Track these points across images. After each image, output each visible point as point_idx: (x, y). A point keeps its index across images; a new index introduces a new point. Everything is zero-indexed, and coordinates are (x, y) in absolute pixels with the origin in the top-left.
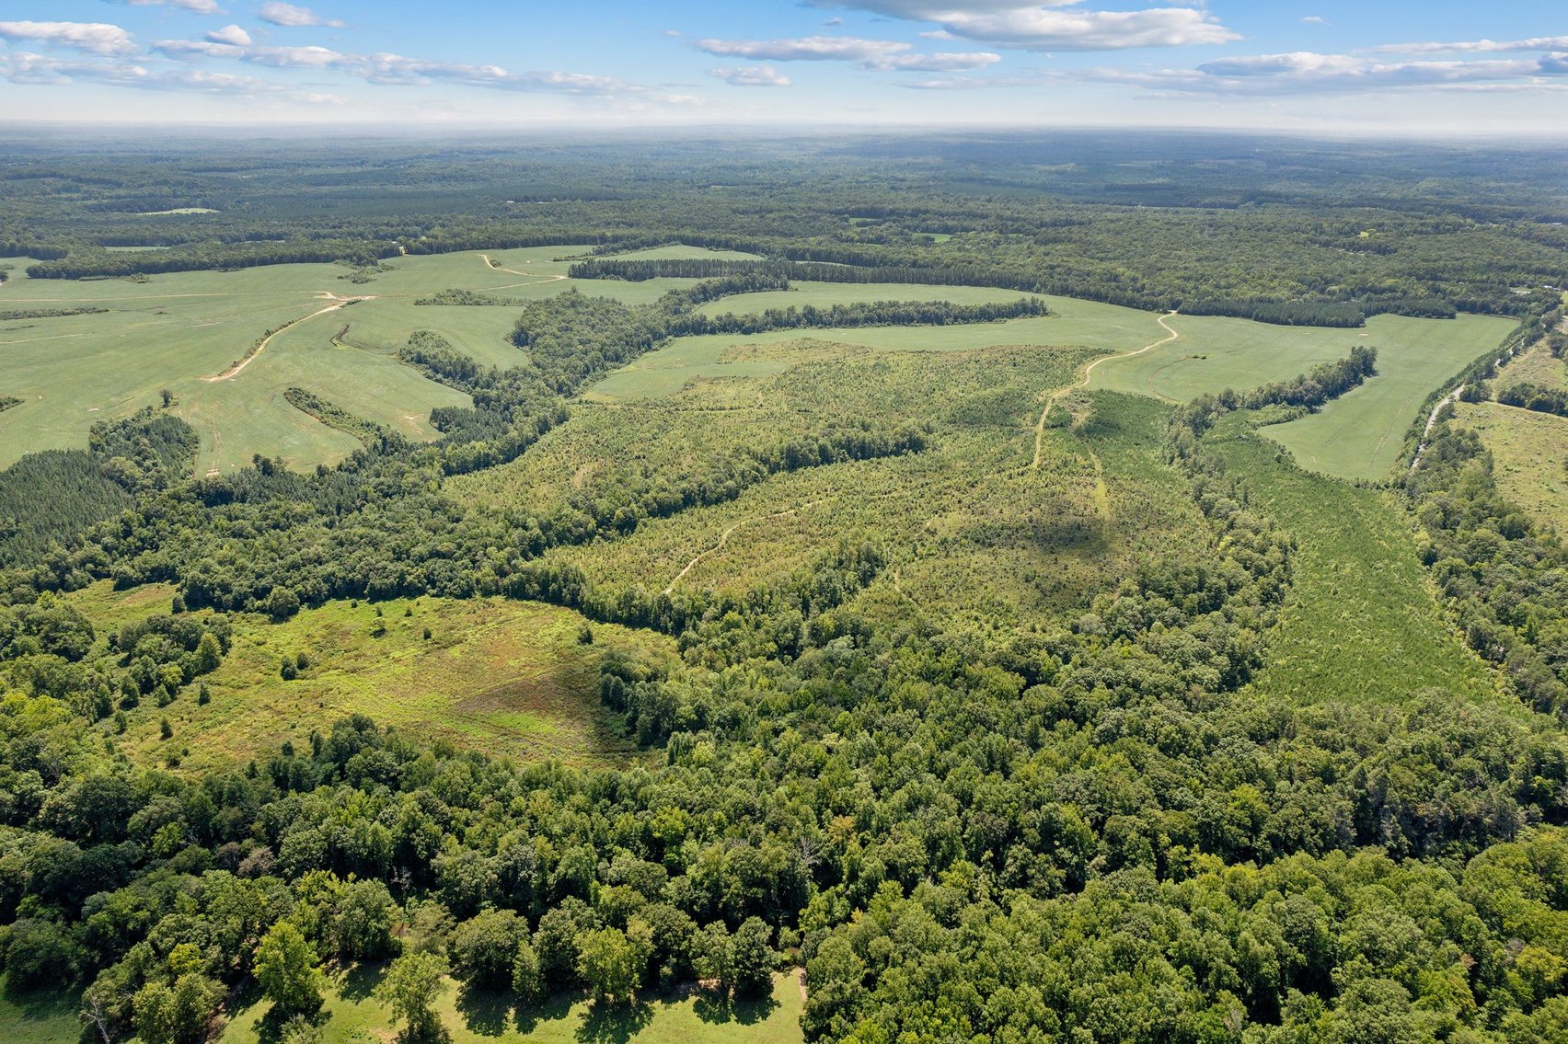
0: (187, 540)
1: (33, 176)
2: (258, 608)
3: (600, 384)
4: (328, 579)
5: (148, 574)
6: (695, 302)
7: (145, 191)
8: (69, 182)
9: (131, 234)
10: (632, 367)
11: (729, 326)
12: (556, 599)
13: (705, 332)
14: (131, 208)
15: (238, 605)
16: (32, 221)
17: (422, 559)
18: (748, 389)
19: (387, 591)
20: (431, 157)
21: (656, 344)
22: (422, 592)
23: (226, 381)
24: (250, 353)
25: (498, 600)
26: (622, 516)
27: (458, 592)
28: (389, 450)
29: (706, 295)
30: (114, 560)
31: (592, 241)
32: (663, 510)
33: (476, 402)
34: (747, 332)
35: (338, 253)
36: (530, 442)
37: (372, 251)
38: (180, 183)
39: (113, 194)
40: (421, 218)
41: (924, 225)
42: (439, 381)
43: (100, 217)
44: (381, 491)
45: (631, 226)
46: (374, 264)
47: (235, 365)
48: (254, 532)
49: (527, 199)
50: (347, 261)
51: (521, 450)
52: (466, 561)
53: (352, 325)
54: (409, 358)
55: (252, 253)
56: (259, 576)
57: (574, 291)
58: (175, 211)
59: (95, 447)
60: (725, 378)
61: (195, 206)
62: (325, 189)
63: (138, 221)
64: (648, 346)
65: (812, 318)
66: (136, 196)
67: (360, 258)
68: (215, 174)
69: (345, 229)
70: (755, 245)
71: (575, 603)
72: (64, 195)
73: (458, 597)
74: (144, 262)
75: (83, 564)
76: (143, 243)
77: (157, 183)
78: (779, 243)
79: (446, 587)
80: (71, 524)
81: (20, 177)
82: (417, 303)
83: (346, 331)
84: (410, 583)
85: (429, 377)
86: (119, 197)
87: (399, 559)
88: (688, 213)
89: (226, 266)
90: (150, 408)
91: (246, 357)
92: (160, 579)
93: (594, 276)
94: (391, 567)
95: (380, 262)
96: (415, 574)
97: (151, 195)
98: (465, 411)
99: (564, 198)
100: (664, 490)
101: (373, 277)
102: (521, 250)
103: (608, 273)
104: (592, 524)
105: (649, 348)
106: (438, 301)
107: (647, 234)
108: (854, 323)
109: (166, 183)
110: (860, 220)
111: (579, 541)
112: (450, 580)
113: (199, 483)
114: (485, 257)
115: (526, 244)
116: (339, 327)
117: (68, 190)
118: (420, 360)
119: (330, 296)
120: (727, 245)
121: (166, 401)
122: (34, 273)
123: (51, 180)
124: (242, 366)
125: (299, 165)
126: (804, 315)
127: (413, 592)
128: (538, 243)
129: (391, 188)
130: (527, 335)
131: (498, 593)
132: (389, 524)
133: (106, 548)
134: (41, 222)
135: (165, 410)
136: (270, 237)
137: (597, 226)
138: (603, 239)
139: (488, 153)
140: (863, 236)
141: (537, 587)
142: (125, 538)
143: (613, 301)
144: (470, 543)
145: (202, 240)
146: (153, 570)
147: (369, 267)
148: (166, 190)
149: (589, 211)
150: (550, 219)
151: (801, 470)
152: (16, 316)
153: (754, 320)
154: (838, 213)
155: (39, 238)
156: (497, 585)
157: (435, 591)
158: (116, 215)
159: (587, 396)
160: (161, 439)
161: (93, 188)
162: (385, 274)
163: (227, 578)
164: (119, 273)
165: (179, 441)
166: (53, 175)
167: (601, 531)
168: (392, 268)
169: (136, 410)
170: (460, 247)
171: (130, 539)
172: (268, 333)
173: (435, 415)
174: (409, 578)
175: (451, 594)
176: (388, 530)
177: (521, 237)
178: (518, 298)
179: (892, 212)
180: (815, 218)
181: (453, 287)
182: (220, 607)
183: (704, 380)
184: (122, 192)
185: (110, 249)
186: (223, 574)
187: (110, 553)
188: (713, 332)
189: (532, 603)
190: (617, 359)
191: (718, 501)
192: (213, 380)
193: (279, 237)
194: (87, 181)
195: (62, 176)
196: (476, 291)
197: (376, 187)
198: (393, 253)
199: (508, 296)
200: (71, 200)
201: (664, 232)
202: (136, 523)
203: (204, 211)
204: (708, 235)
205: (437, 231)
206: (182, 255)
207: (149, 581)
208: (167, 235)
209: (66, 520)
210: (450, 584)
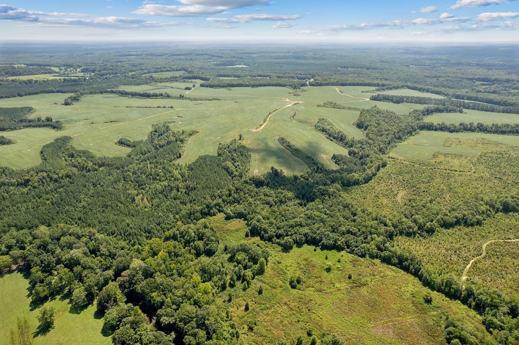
0: (251, 203)
1: (202, 55)
2: (277, 243)
3: (394, 149)
4: (305, 235)
5: (236, 215)
6: (424, 115)
7: (229, 59)
8: (210, 56)
9: (226, 73)
10: (405, 143)
11: (442, 128)
12: (406, 269)
13: (432, 129)
14: (225, 65)
15: (270, 239)
16: (201, 68)
17: (344, 234)
18: (464, 161)
19: (329, 246)
20: (309, 51)
21: (414, 133)
22: (343, 249)
23: (258, 132)
24: (265, 121)
25: (377, 261)
26: (430, 227)
27: (360, 254)
28: (319, 171)
29: (428, 112)
30: (225, 206)
31: (374, 85)
32: (446, 225)
33: (350, 153)
34: (451, 132)
35: (287, 84)
36: (374, 175)
37: (298, 84)
38: (238, 57)
39: (221, 60)
40: (311, 72)
41: (514, 86)
42: (332, 140)
43: (217, 67)
44: (321, 192)
45: (386, 80)
46: (299, 89)
47: (261, 125)
48: (274, 203)
49: (345, 67)
50: (290, 87)
51: (370, 179)
52: (362, 238)
53: (297, 113)
54: (319, 128)
55: (261, 82)
56: (278, 228)
57: (376, 106)
58: (237, 66)
59: (219, 155)
60: (451, 154)
61: (242, 65)
62: (278, 61)
63: (227, 69)
64: (410, 133)
65: (481, 128)
66: (226, 61)
67: (295, 87)
68: (247, 55)
69: (287, 75)
70: (440, 92)
71: (416, 274)
72: (208, 60)
73: (359, 256)
74: (231, 83)
75: (215, 205)
76: (229, 76)
77: (232, 57)
78: (451, 91)
79: (354, 250)
80: (213, 188)
81: (198, 55)
82: (318, 106)
83: (295, 115)
84: (339, 245)
85: (327, 138)
86: (222, 61)
87: (333, 231)
88: (407, 76)
89: (253, 86)
90: (235, 140)
91: (264, 123)
92: (240, 218)
93: (380, 100)
94: (331, 235)
95: (302, 88)
96: (341, 241)
97: (230, 61)
98: (346, 156)
99: (358, 68)
100: (447, 215)
101: (299, 93)
102: (348, 87)
103: (386, 100)
104: (416, 228)
105: (411, 135)
106: (325, 105)
107: (395, 84)
108: (503, 133)
109: (234, 57)
110: (482, 83)
111: (409, 235)
112: (356, 247)
113: (254, 177)
114: (337, 88)
115: (350, 85)
116: (292, 113)
117: (210, 59)
118: (323, 130)
119: (288, 100)
120: (428, 91)
121: (240, 138)
122: (202, 86)
123: (206, 56)
124: (263, 126)
125: (270, 52)
126: (478, 127)
127: (339, 249)
128: (354, 85)
129: (298, 61)
130: (363, 124)
131: (377, 258)
132: (328, 212)
133: (223, 200)
134: (203, 68)
135: (240, 141)
136: (264, 76)
137: (373, 79)
138: (378, 85)
139: (327, 50)
140: (486, 90)
141: (397, 261)
142: (229, 197)
143: (392, 112)
144: (364, 229)
145: (245, 76)
146: (238, 213)
147: (298, 90)
148: (234, 59)
149: (369, 73)
150: (355, 75)
151: (511, 213)
152: (197, 100)
153: (455, 127)
154: (470, 79)
155: (203, 73)
156: (377, 254)
157: (349, 250)
158: (221, 67)
159: (391, 155)
160: (240, 154)
161: (216, 58)
162: (303, 93)
163: (266, 226)
164: (224, 87)
165: (245, 156)
166: (206, 54)
167: (419, 232)
168: (306, 91)
169: (231, 140)
170: (327, 84)
171: (231, 198)
172: (270, 113)
173: (334, 157)
174: (339, 243)
175: (356, 254)
176: (327, 214)
177: (348, 82)
178: (354, 107)
179: (495, 80)
180: (460, 81)
181: (330, 100)
182: (262, 238)
183: (441, 154)
184: (223, 60)
185: (221, 78)
186: (265, 225)
187: (224, 203)
188: (436, 130)
189: (394, 268)
190: (400, 138)
191: (472, 225)
192: (254, 130)
193: (267, 76)
194: (214, 56)
195: (208, 55)
196: (338, 103)
197: (294, 60)
198: (304, 85)
199: (350, 106)
200: (210, 62)
201: (400, 84)
202: (233, 192)
203: (245, 66)
204: (419, 86)
205: (317, 77)
206: (241, 82)
207: (236, 218)
208: (235, 74)
209: (211, 186)
210: (356, 249)
